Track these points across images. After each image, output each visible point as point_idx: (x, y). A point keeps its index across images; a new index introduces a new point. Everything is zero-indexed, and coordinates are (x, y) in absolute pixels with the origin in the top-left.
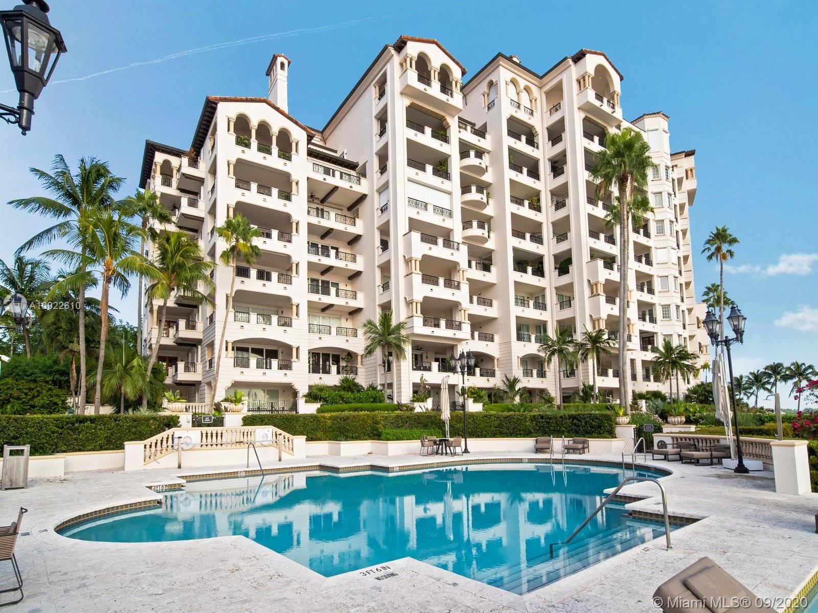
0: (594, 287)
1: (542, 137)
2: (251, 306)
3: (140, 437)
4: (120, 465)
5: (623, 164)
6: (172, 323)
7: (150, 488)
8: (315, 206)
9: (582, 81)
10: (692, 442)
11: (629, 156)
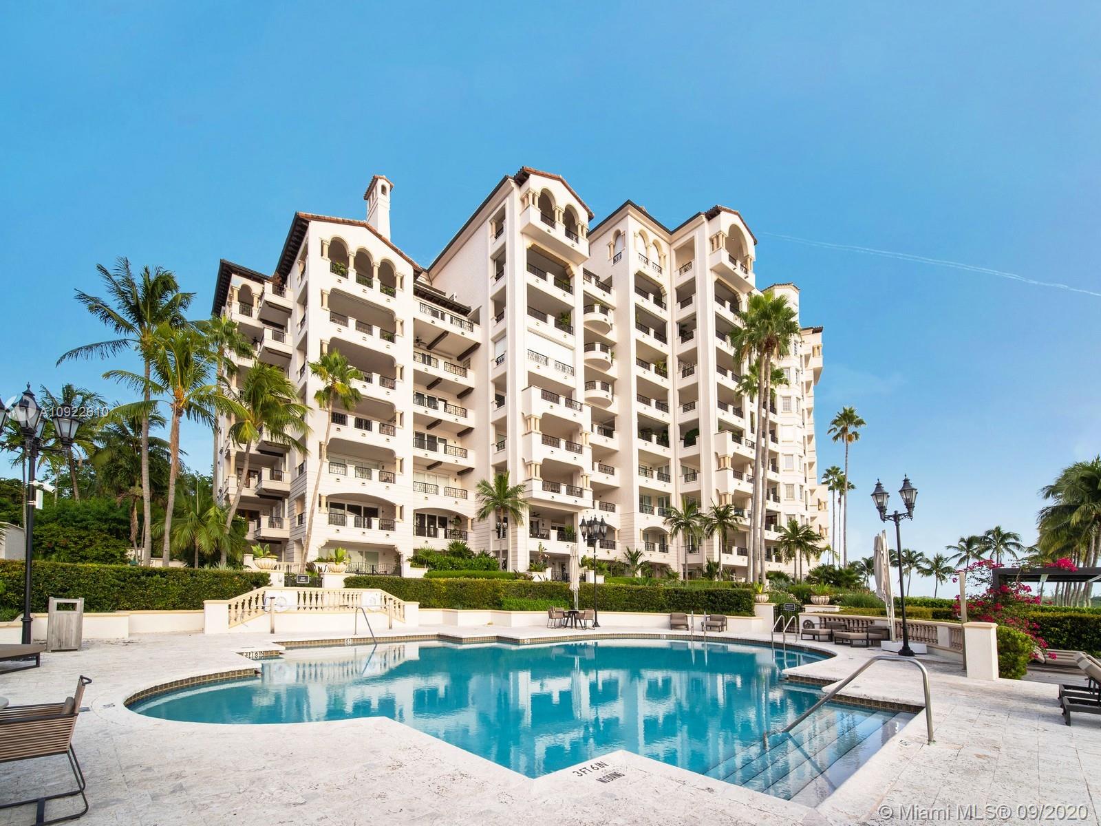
0: (722, 460)
1: (670, 298)
2: (347, 458)
3: (222, 595)
4: (198, 628)
5: (770, 327)
6: (254, 472)
7: (241, 654)
8: (422, 352)
9: (715, 240)
10: (842, 622)
11: (776, 318)
